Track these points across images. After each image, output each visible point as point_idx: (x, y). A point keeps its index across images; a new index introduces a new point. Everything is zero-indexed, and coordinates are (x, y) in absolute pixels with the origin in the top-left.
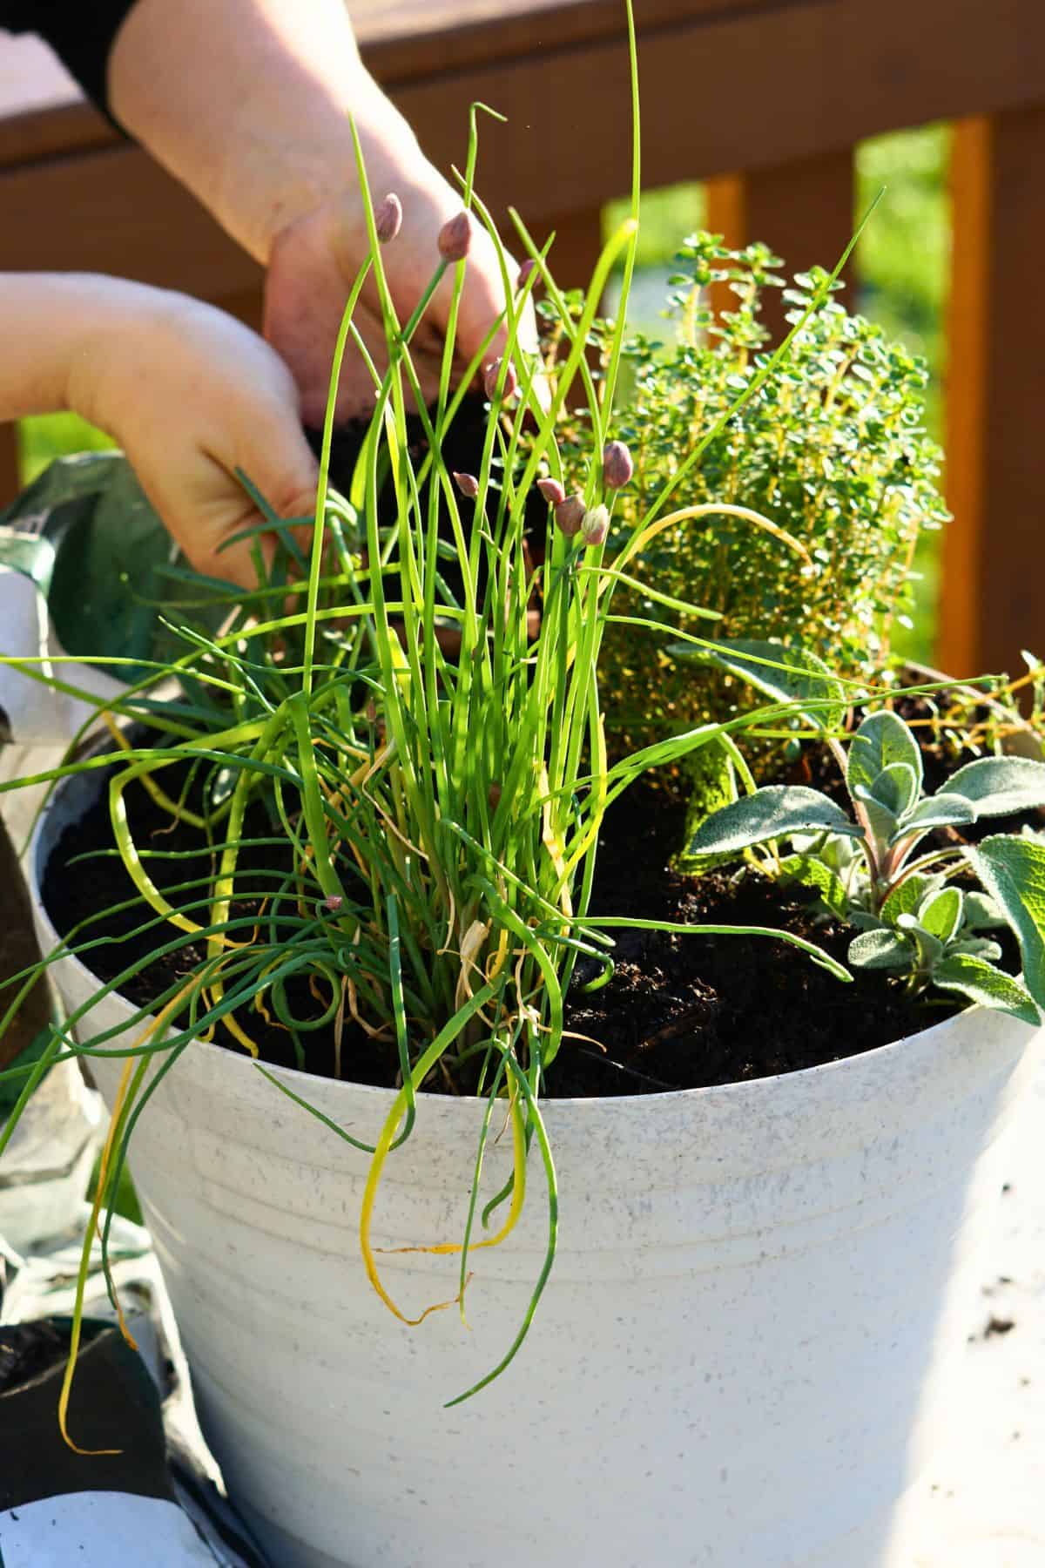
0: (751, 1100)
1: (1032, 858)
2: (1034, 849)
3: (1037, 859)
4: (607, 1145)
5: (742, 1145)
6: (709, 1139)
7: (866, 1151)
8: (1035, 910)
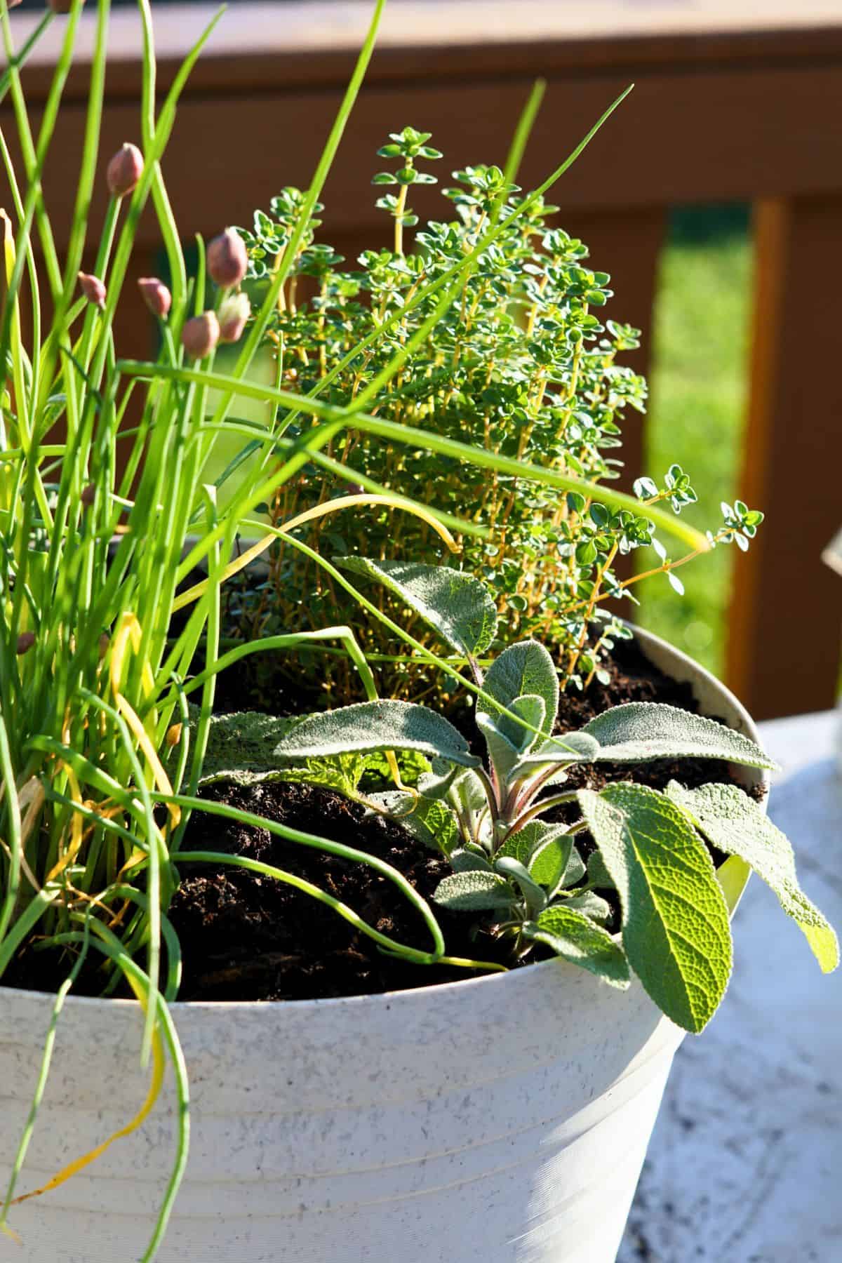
0: (283, 1025)
1: (657, 812)
2: (660, 802)
3: (662, 813)
4: (116, 1055)
5: (273, 1075)
6: (233, 1064)
7: (430, 1105)
8: (650, 869)
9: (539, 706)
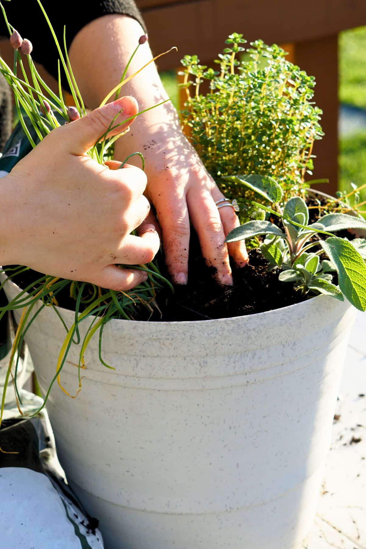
0: (240, 323)
1: (344, 245)
2: (345, 242)
3: (346, 245)
4: (190, 339)
5: (238, 340)
6: (226, 337)
7: (284, 346)
8: (344, 263)
9: (303, 216)
